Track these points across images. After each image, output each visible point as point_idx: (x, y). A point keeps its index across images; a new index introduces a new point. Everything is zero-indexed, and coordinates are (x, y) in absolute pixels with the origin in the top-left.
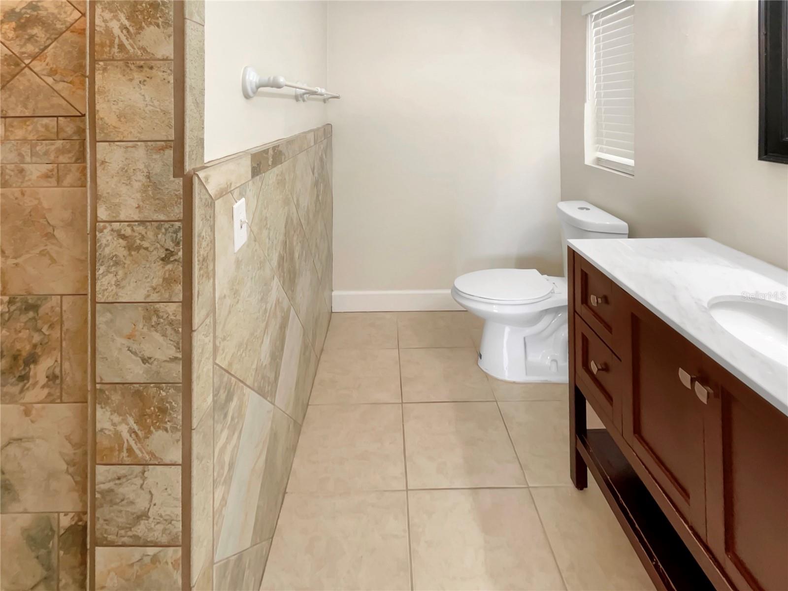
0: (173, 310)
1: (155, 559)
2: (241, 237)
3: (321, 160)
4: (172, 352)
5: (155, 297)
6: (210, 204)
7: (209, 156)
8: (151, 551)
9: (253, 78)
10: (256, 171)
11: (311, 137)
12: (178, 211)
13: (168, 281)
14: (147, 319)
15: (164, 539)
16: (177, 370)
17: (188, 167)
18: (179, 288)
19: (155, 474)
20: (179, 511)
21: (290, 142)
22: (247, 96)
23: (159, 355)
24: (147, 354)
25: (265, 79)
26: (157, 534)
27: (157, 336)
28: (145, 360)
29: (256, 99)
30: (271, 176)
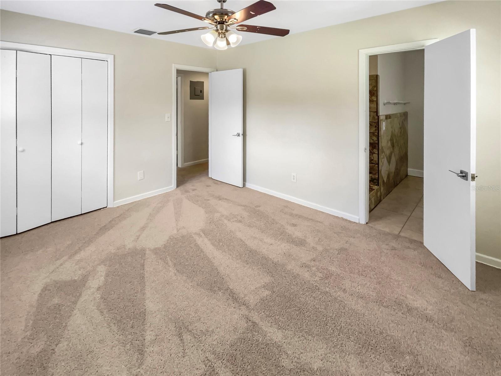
0: (376, 134)
1: (374, 166)
2: (384, 128)
3: (403, 122)
4: (376, 139)
5: (374, 132)
6: (381, 120)
7: (380, 114)
8: (374, 165)
9: (386, 102)
10: (386, 118)
11: (399, 115)
12: (377, 121)
13: (376, 130)
14: (373, 135)
15: (375, 163)
16: (377, 141)
17: (378, 115)
18: (377, 131)
19: (374, 155)
20: (377, 160)
21: (393, 114)
22: (384, 105)
23: (375, 140)
24: (373, 139)
25: (388, 102)
26: (374, 163)
27: (374, 137)
28: (373, 140)
29: (386, 105)
30: (389, 120)
